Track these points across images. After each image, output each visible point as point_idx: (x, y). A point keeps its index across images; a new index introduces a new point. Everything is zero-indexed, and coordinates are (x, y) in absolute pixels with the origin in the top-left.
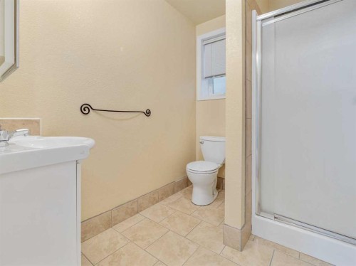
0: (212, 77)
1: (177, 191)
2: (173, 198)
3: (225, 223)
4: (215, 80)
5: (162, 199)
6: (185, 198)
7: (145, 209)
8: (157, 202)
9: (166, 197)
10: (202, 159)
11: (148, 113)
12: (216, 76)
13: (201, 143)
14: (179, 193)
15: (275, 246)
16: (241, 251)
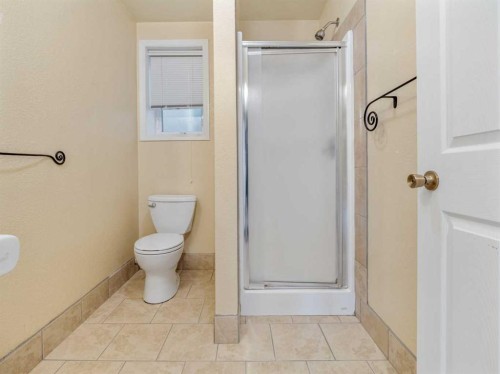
0: (163, 107)
1: (113, 292)
2: (108, 306)
3: (217, 313)
4: (166, 112)
5: (87, 315)
6: (132, 299)
7: (56, 345)
8: (81, 322)
9: (96, 308)
10: (152, 230)
11: (60, 158)
12: (169, 106)
13: (152, 206)
14: (116, 294)
15: (269, 319)
16: (239, 341)
